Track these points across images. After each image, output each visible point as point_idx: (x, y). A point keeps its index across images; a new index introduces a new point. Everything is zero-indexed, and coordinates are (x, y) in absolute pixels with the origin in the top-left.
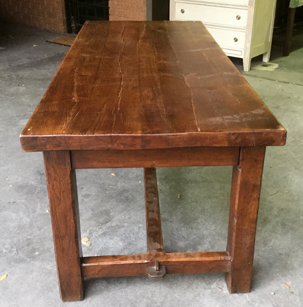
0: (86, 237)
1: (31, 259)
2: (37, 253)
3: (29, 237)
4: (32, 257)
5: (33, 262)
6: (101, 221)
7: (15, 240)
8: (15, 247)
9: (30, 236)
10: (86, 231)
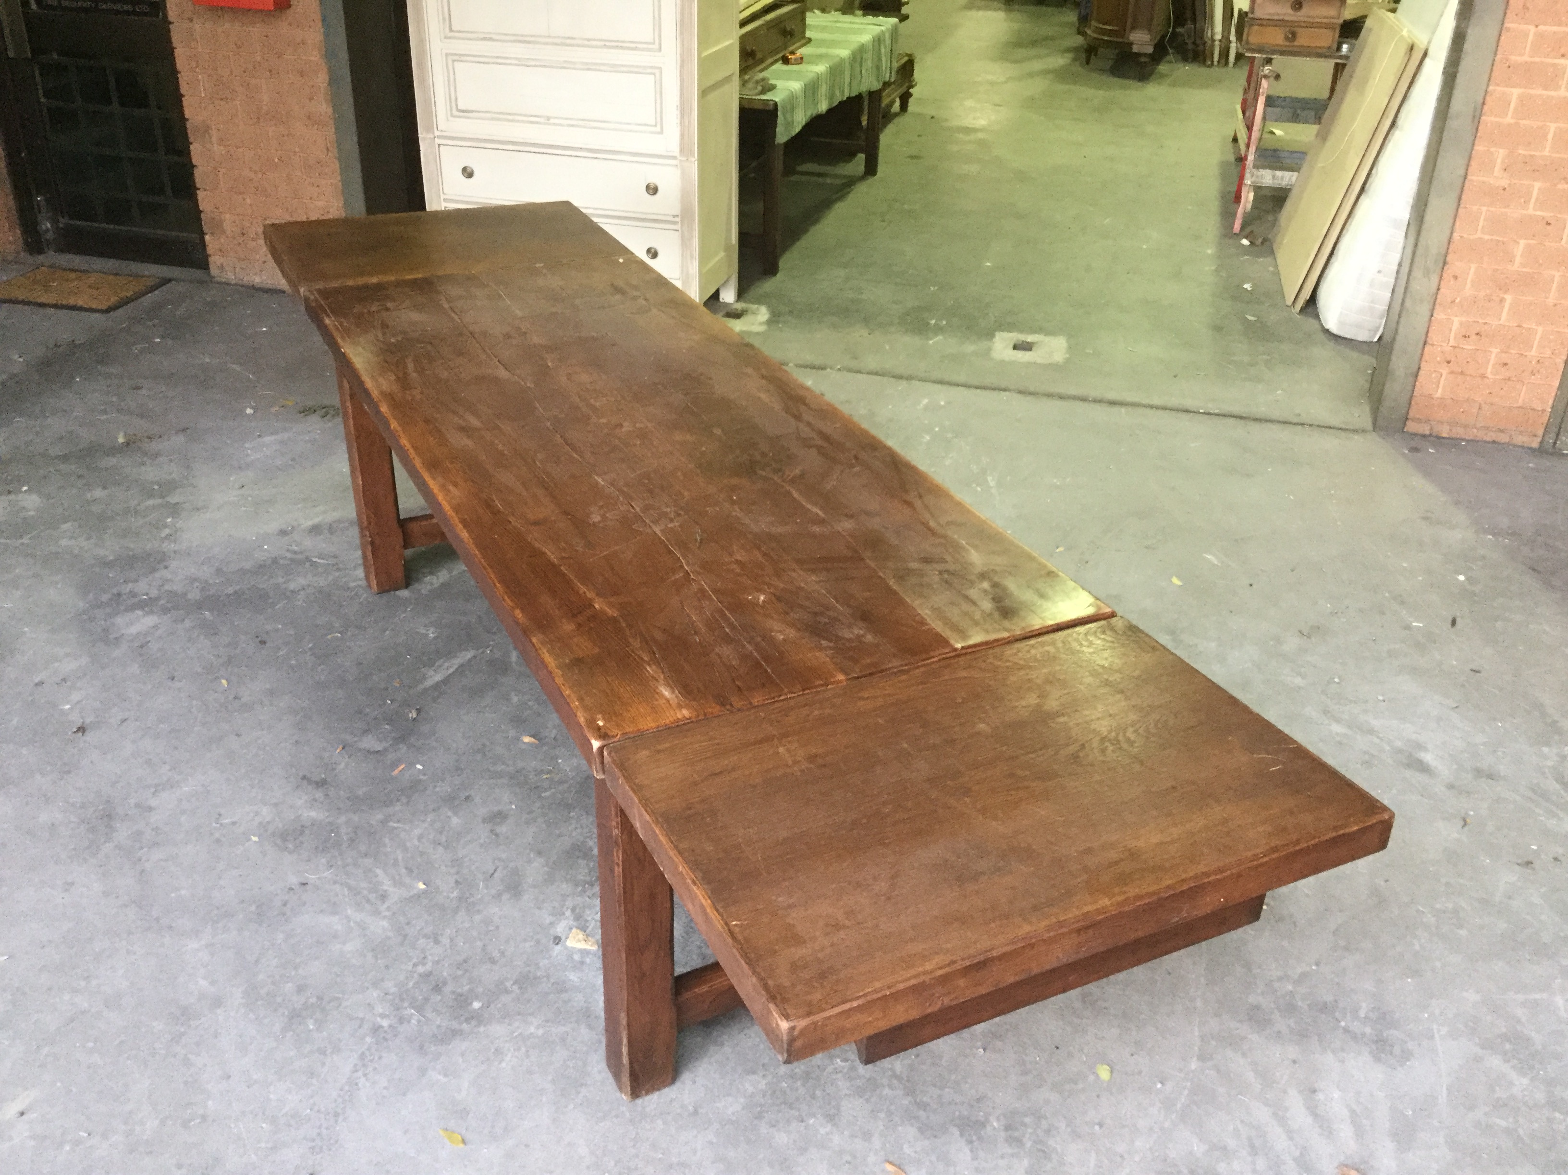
0: (574, 930)
1: (474, 1023)
2: (476, 1005)
3: (421, 969)
4: (473, 1018)
5: (482, 1029)
6: (581, 877)
7: (390, 986)
8: (406, 1004)
9: (424, 964)
10: (564, 914)
